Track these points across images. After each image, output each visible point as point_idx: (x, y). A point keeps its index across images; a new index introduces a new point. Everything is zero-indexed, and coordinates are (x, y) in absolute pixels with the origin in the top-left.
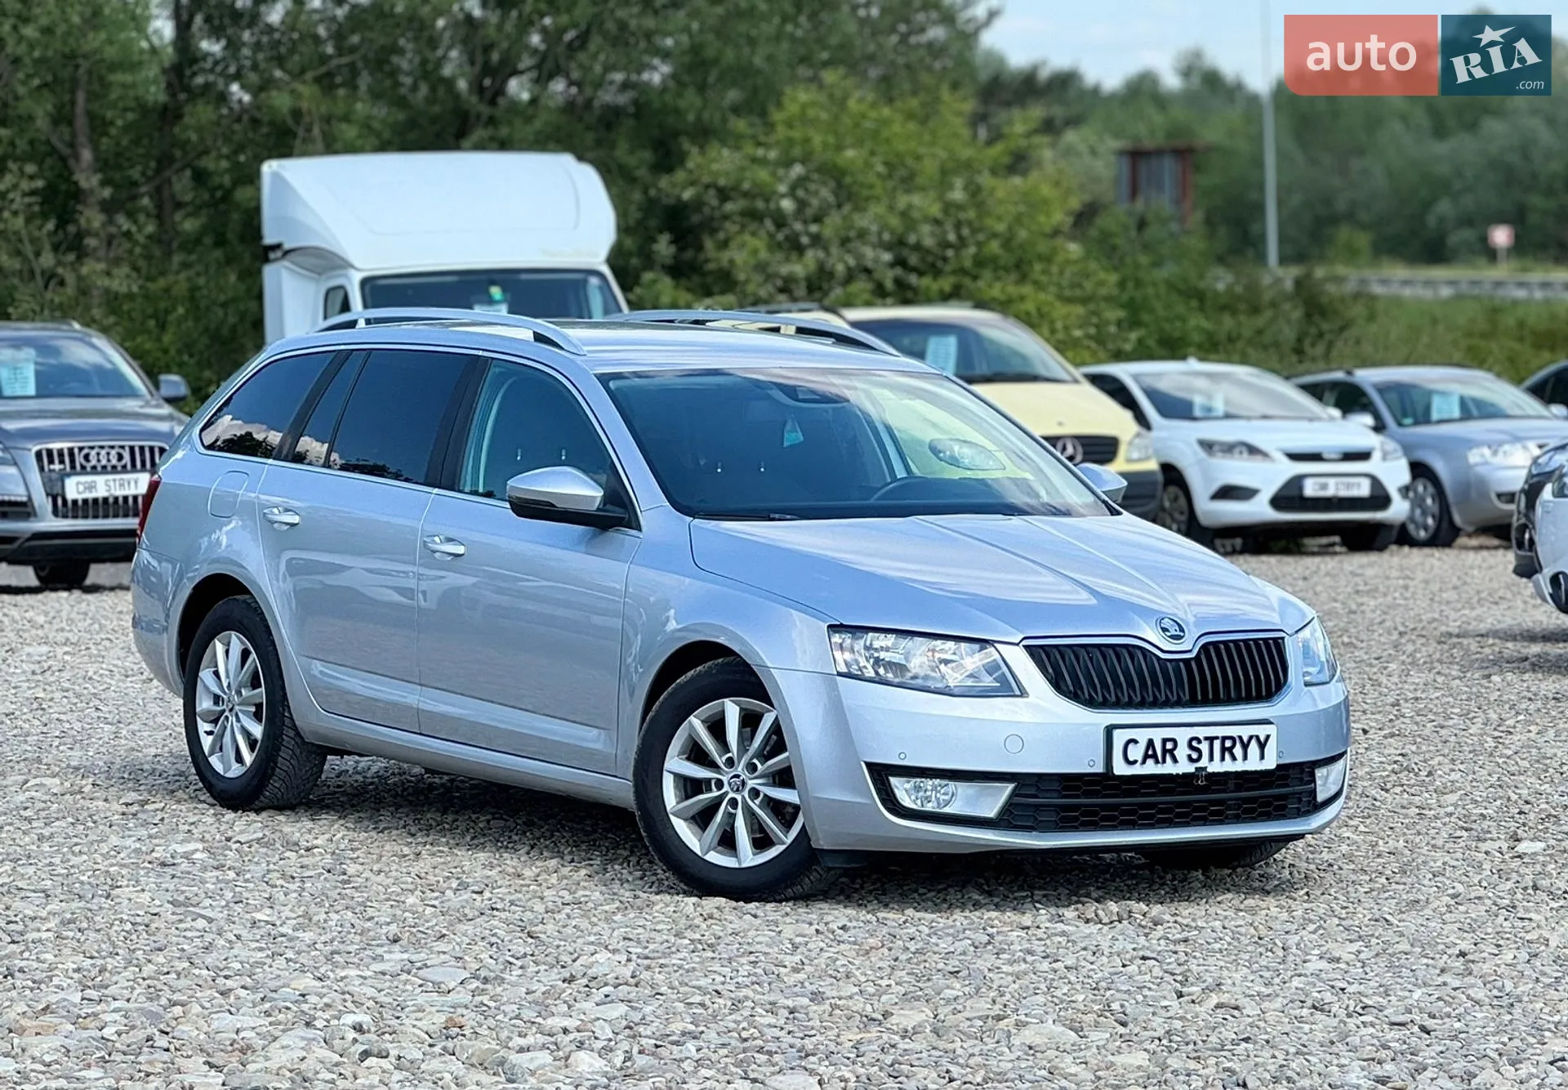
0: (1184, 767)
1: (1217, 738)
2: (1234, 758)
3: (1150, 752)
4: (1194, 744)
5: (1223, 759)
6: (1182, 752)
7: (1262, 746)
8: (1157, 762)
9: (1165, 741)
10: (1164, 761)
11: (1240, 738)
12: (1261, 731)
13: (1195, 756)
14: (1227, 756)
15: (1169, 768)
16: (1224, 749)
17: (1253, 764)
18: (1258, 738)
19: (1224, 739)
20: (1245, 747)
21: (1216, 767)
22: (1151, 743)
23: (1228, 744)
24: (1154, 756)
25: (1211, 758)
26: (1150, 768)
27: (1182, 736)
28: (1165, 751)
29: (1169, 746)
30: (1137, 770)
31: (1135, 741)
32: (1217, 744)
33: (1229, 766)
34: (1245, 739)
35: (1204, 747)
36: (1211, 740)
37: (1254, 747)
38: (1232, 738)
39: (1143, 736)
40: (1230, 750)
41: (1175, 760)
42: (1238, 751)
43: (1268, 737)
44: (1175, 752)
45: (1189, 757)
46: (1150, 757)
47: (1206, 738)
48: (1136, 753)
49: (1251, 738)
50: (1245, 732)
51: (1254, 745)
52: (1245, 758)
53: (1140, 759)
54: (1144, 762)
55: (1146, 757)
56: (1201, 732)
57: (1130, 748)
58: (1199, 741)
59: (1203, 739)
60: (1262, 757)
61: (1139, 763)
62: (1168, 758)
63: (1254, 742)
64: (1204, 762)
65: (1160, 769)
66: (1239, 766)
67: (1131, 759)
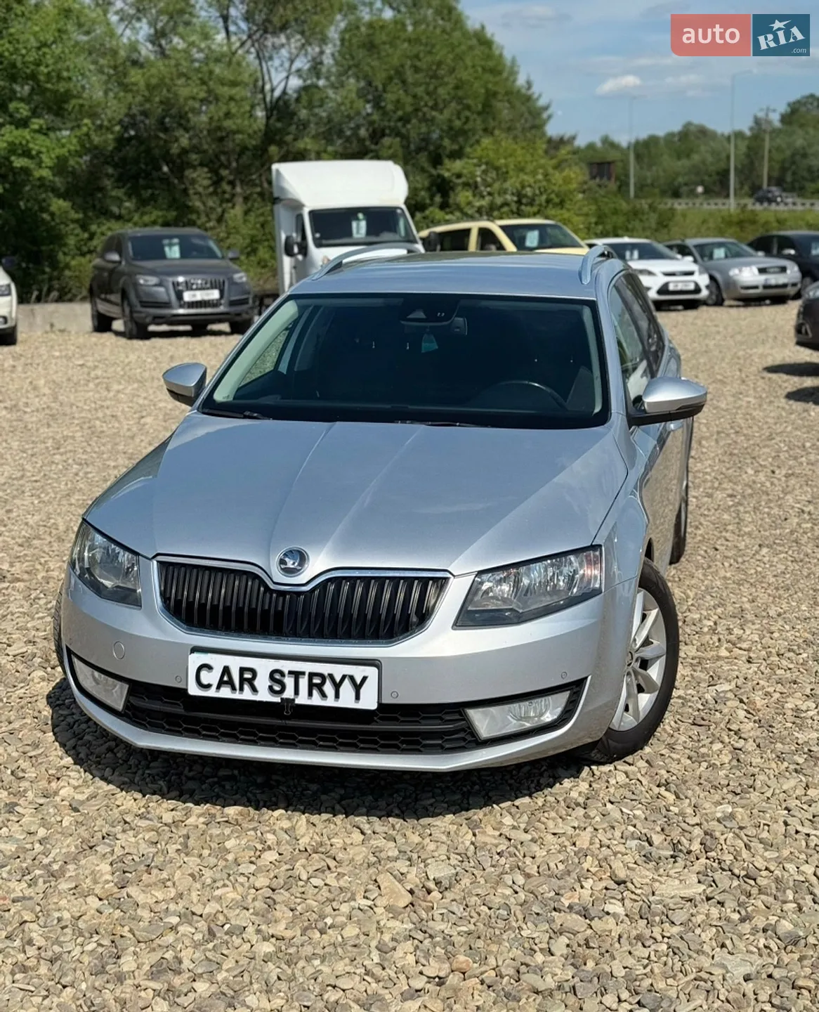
0: (264, 696)
1: (303, 673)
2: (324, 695)
3: (226, 678)
4: (277, 676)
5: (310, 694)
6: (262, 682)
7: (357, 688)
8: (234, 688)
9: (242, 670)
10: (241, 689)
11: (331, 676)
12: (358, 672)
13: (277, 688)
14: (315, 692)
15: (247, 695)
16: (311, 686)
17: (347, 700)
18: (352, 678)
19: (312, 675)
20: (337, 686)
21: (302, 699)
22: (226, 670)
23: (317, 681)
24: (230, 683)
25: (297, 692)
26: (226, 693)
27: (263, 668)
28: (242, 680)
29: (248, 675)
30: (212, 693)
31: (208, 667)
32: (304, 682)
33: (316, 700)
34: (338, 679)
35: (289, 682)
36: (297, 675)
37: (347, 688)
38: (322, 675)
39: (218, 662)
40: (320, 687)
41: (254, 690)
42: (328, 688)
43: (364, 679)
44: (256, 683)
45: (271, 688)
46: (226, 683)
47: (290, 673)
48: (211, 678)
49: (344, 677)
50: (338, 671)
52: (337, 696)
53: (215, 683)
54: (218, 687)
55: (221, 683)
56: (286, 666)
57: (204, 674)
58: (282, 674)
59: (286, 672)
60: (358, 698)
61: (214, 688)
62: (246, 687)
63: (347, 682)
64: (289, 693)
65: (237, 696)
66: (330, 702)
67: (205, 682)
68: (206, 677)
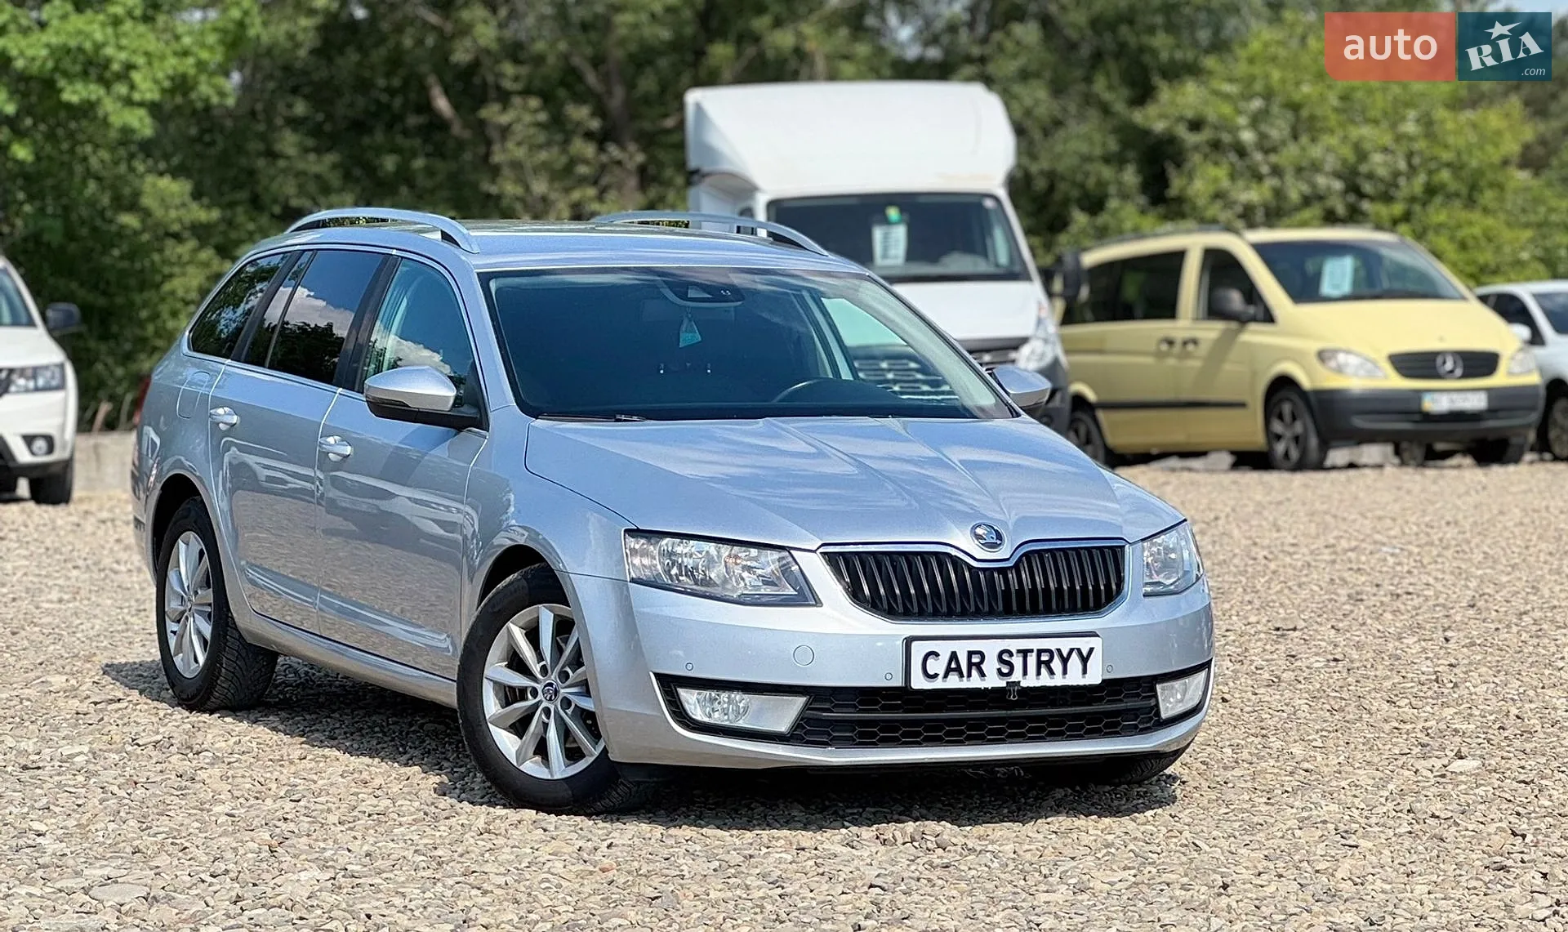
0: (993, 681)
1: (1032, 651)
2: (1051, 672)
3: (953, 665)
4: (1005, 657)
5: (1039, 673)
6: (991, 665)
7: (1085, 660)
8: (961, 676)
9: (970, 654)
10: (969, 675)
11: (1059, 650)
12: (1084, 644)
13: (1005, 670)
14: (1044, 670)
15: (975, 682)
16: (1039, 663)
17: (1075, 677)
18: (1079, 650)
19: (1040, 652)
20: (1065, 661)
21: (1031, 681)
22: (953, 657)
23: (1045, 657)
24: (958, 670)
25: (1025, 673)
26: (953, 682)
28: (970, 665)
29: (975, 659)
30: (939, 684)
31: (935, 656)
32: (1032, 660)
33: (1045, 680)
34: (1065, 654)
35: (1017, 661)
36: (1025, 653)
38: (1050, 651)
39: (945, 649)
40: (1048, 664)
41: (982, 674)
42: (1056, 665)
43: (1091, 650)
44: (983, 667)
45: (999, 671)
46: (954, 670)
47: (1019, 651)
48: (937, 666)
49: (1072, 650)
50: (1065, 645)
51: (1075, 659)
52: (1065, 673)
53: (942, 673)
54: (946, 676)
55: (948, 670)
56: (1014, 645)
57: (930, 661)
58: (1011, 655)
59: (1014, 652)
60: (1085, 671)
61: (940, 677)
62: (974, 672)
63: (1074, 655)
64: (1017, 676)
65: (965, 684)
66: (1058, 681)
67: (931, 672)
68: (934, 666)
